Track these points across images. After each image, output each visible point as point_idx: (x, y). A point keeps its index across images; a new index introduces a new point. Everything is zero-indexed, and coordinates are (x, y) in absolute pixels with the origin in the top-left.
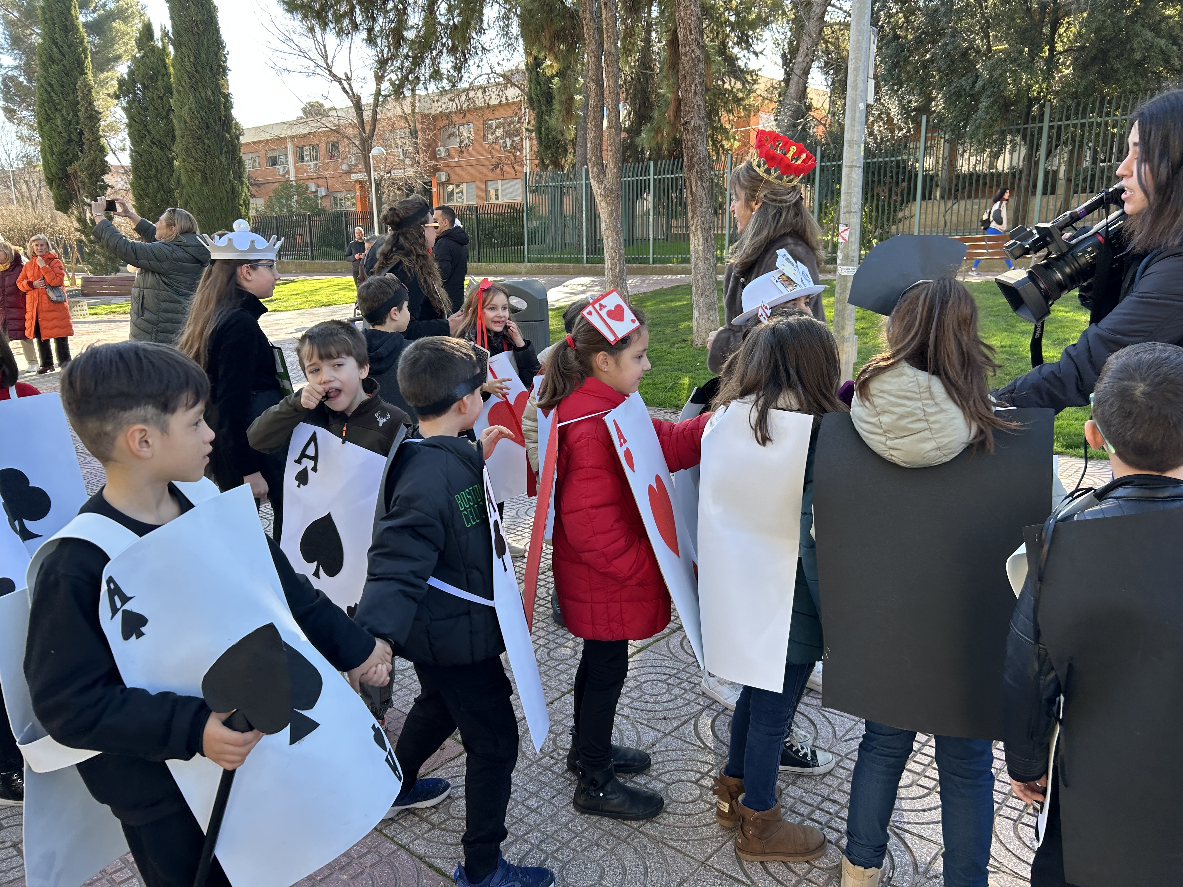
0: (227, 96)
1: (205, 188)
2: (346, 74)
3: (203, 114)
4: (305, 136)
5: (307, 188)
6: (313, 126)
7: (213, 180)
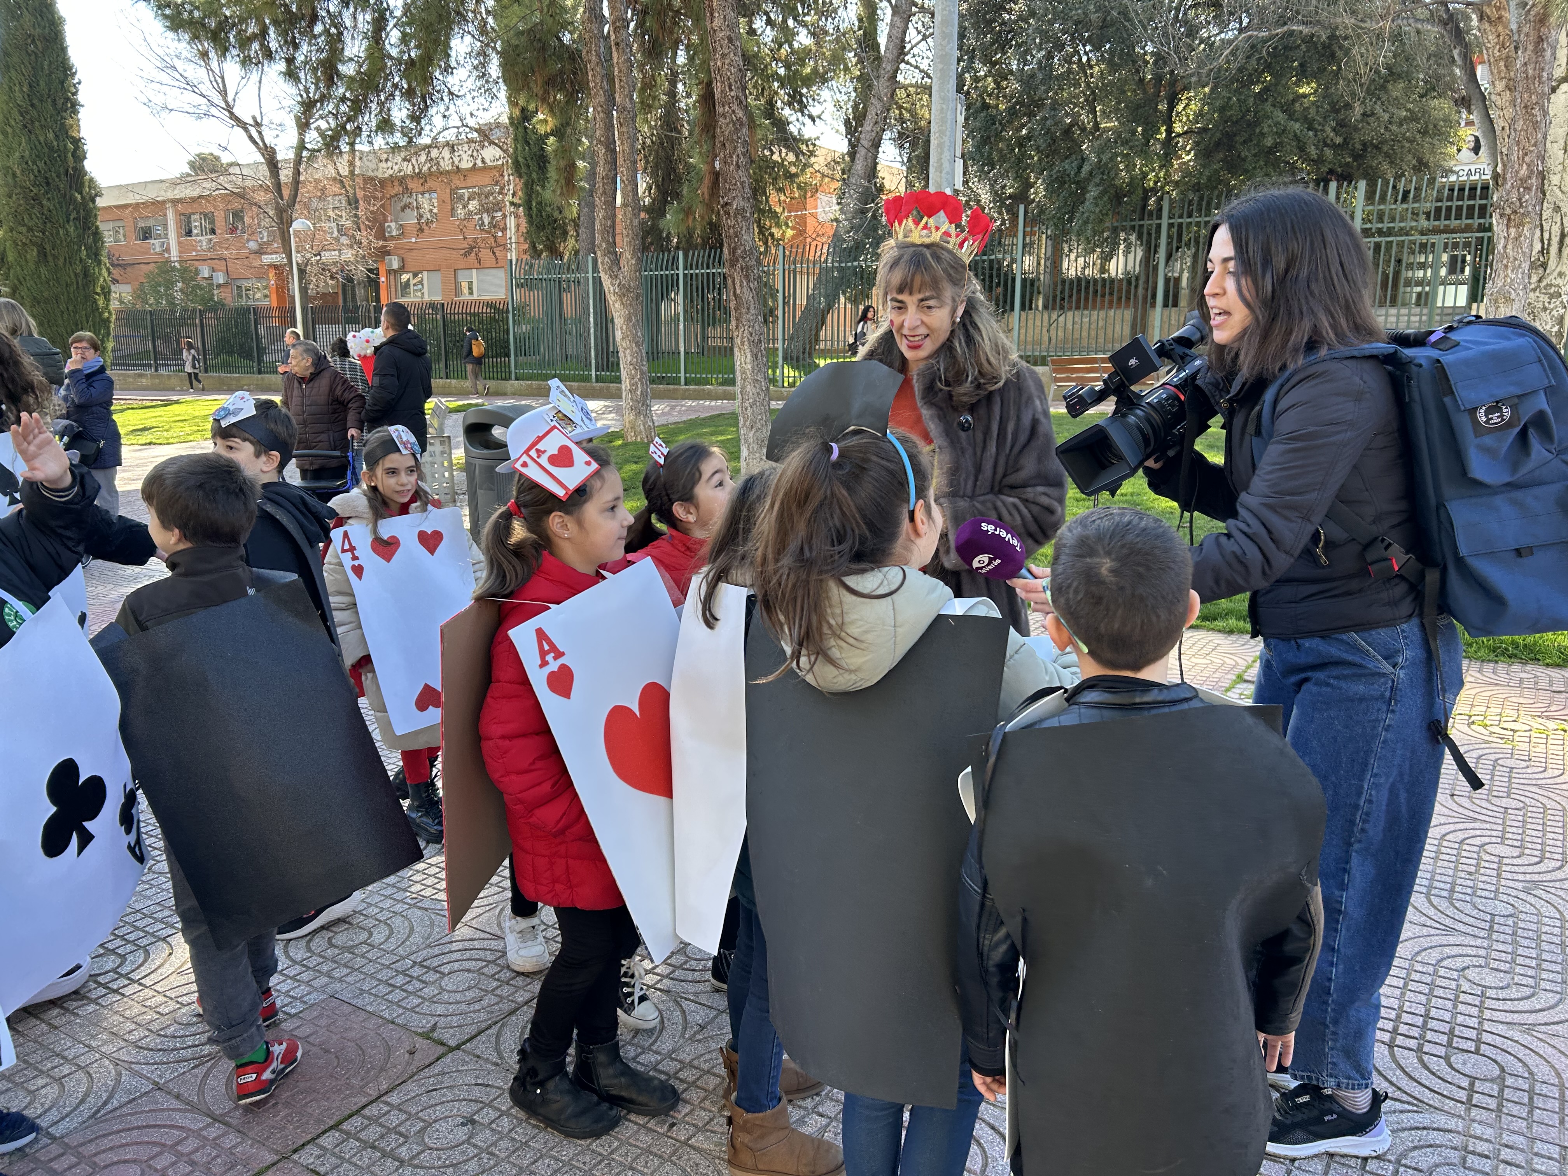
0: (78, 142)
1: (43, 270)
2: (254, 118)
3: (41, 164)
4: (194, 200)
5: (197, 272)
6: (206, 186)
7: (55, 257)
